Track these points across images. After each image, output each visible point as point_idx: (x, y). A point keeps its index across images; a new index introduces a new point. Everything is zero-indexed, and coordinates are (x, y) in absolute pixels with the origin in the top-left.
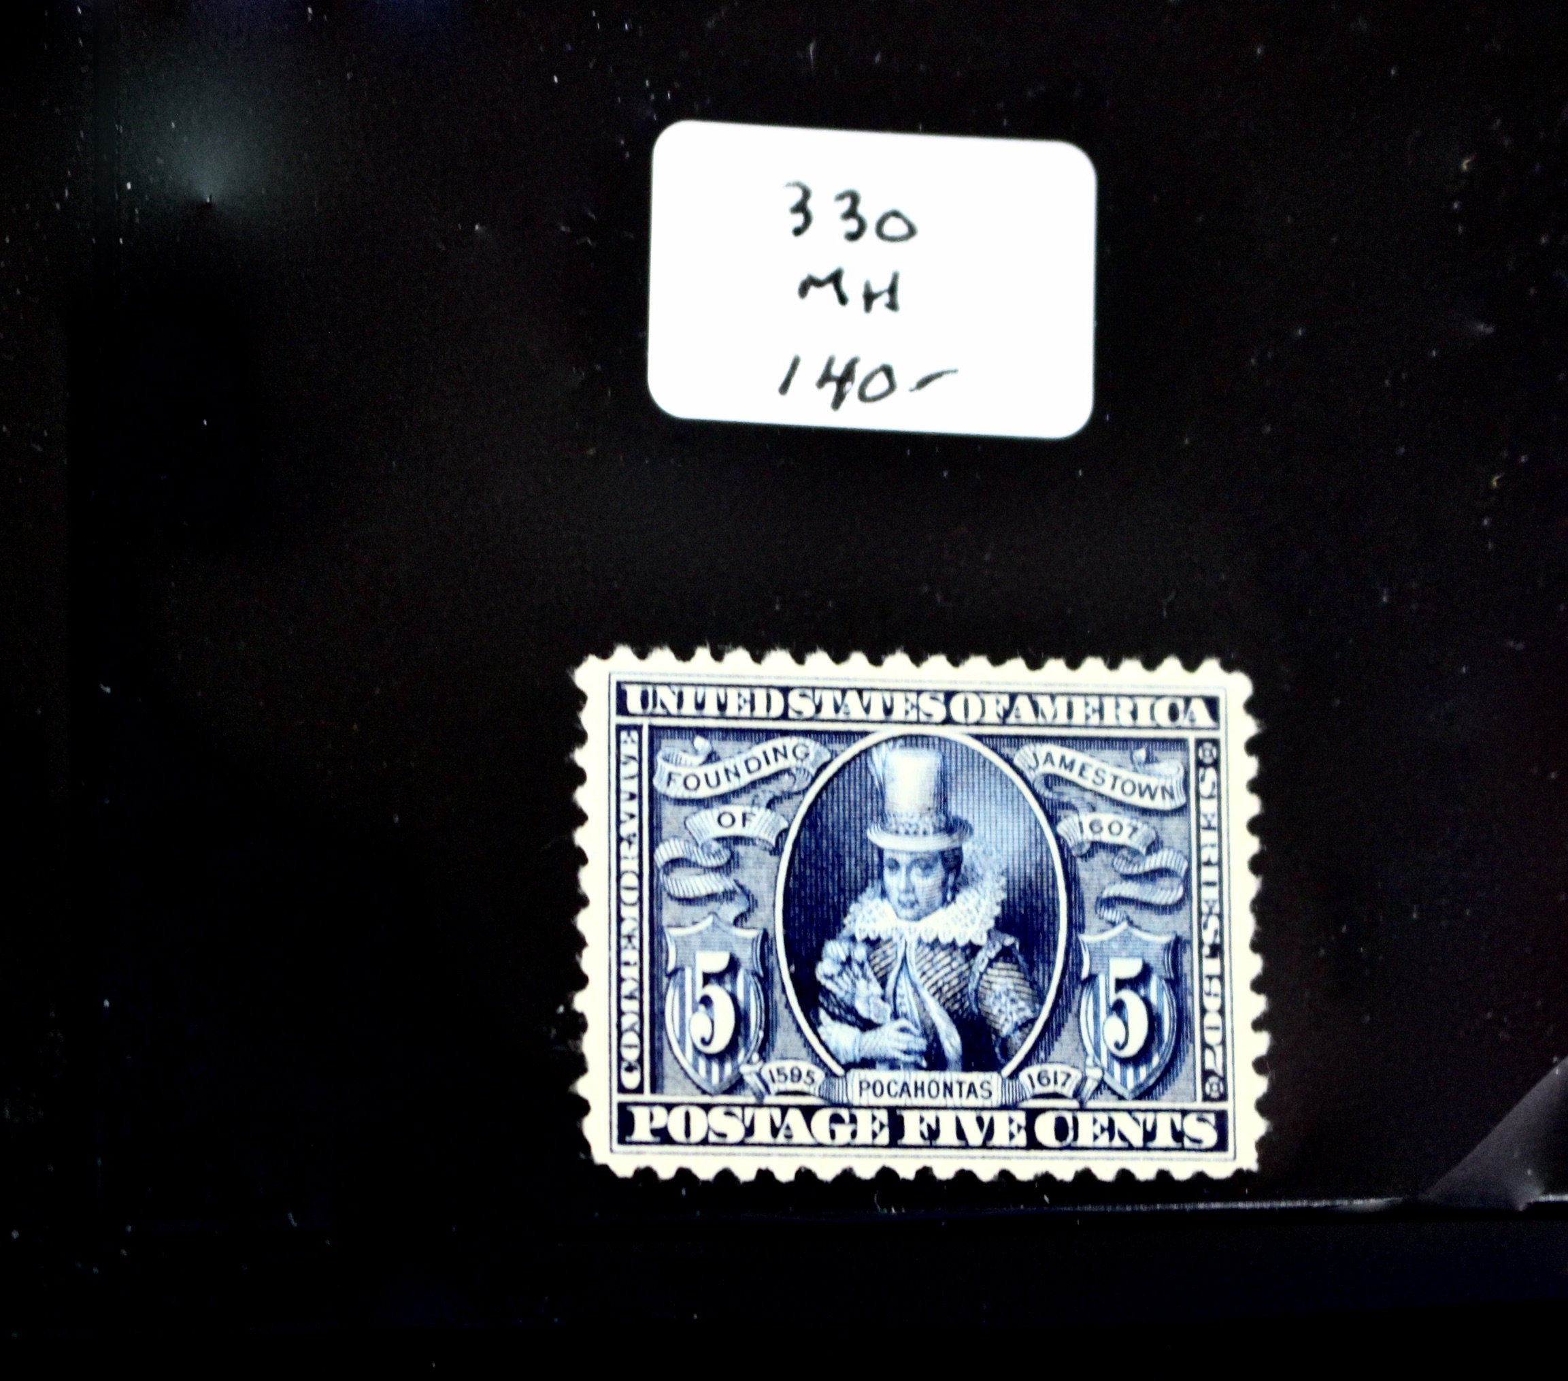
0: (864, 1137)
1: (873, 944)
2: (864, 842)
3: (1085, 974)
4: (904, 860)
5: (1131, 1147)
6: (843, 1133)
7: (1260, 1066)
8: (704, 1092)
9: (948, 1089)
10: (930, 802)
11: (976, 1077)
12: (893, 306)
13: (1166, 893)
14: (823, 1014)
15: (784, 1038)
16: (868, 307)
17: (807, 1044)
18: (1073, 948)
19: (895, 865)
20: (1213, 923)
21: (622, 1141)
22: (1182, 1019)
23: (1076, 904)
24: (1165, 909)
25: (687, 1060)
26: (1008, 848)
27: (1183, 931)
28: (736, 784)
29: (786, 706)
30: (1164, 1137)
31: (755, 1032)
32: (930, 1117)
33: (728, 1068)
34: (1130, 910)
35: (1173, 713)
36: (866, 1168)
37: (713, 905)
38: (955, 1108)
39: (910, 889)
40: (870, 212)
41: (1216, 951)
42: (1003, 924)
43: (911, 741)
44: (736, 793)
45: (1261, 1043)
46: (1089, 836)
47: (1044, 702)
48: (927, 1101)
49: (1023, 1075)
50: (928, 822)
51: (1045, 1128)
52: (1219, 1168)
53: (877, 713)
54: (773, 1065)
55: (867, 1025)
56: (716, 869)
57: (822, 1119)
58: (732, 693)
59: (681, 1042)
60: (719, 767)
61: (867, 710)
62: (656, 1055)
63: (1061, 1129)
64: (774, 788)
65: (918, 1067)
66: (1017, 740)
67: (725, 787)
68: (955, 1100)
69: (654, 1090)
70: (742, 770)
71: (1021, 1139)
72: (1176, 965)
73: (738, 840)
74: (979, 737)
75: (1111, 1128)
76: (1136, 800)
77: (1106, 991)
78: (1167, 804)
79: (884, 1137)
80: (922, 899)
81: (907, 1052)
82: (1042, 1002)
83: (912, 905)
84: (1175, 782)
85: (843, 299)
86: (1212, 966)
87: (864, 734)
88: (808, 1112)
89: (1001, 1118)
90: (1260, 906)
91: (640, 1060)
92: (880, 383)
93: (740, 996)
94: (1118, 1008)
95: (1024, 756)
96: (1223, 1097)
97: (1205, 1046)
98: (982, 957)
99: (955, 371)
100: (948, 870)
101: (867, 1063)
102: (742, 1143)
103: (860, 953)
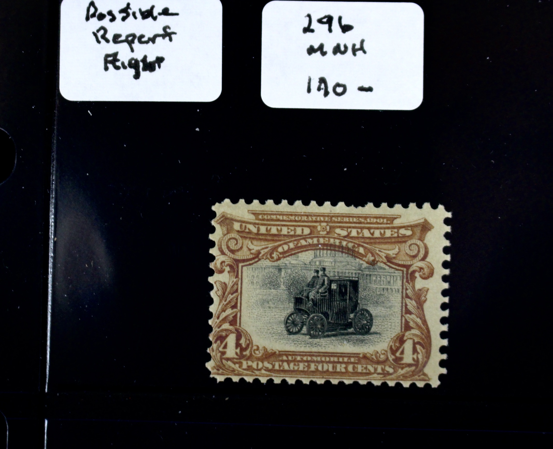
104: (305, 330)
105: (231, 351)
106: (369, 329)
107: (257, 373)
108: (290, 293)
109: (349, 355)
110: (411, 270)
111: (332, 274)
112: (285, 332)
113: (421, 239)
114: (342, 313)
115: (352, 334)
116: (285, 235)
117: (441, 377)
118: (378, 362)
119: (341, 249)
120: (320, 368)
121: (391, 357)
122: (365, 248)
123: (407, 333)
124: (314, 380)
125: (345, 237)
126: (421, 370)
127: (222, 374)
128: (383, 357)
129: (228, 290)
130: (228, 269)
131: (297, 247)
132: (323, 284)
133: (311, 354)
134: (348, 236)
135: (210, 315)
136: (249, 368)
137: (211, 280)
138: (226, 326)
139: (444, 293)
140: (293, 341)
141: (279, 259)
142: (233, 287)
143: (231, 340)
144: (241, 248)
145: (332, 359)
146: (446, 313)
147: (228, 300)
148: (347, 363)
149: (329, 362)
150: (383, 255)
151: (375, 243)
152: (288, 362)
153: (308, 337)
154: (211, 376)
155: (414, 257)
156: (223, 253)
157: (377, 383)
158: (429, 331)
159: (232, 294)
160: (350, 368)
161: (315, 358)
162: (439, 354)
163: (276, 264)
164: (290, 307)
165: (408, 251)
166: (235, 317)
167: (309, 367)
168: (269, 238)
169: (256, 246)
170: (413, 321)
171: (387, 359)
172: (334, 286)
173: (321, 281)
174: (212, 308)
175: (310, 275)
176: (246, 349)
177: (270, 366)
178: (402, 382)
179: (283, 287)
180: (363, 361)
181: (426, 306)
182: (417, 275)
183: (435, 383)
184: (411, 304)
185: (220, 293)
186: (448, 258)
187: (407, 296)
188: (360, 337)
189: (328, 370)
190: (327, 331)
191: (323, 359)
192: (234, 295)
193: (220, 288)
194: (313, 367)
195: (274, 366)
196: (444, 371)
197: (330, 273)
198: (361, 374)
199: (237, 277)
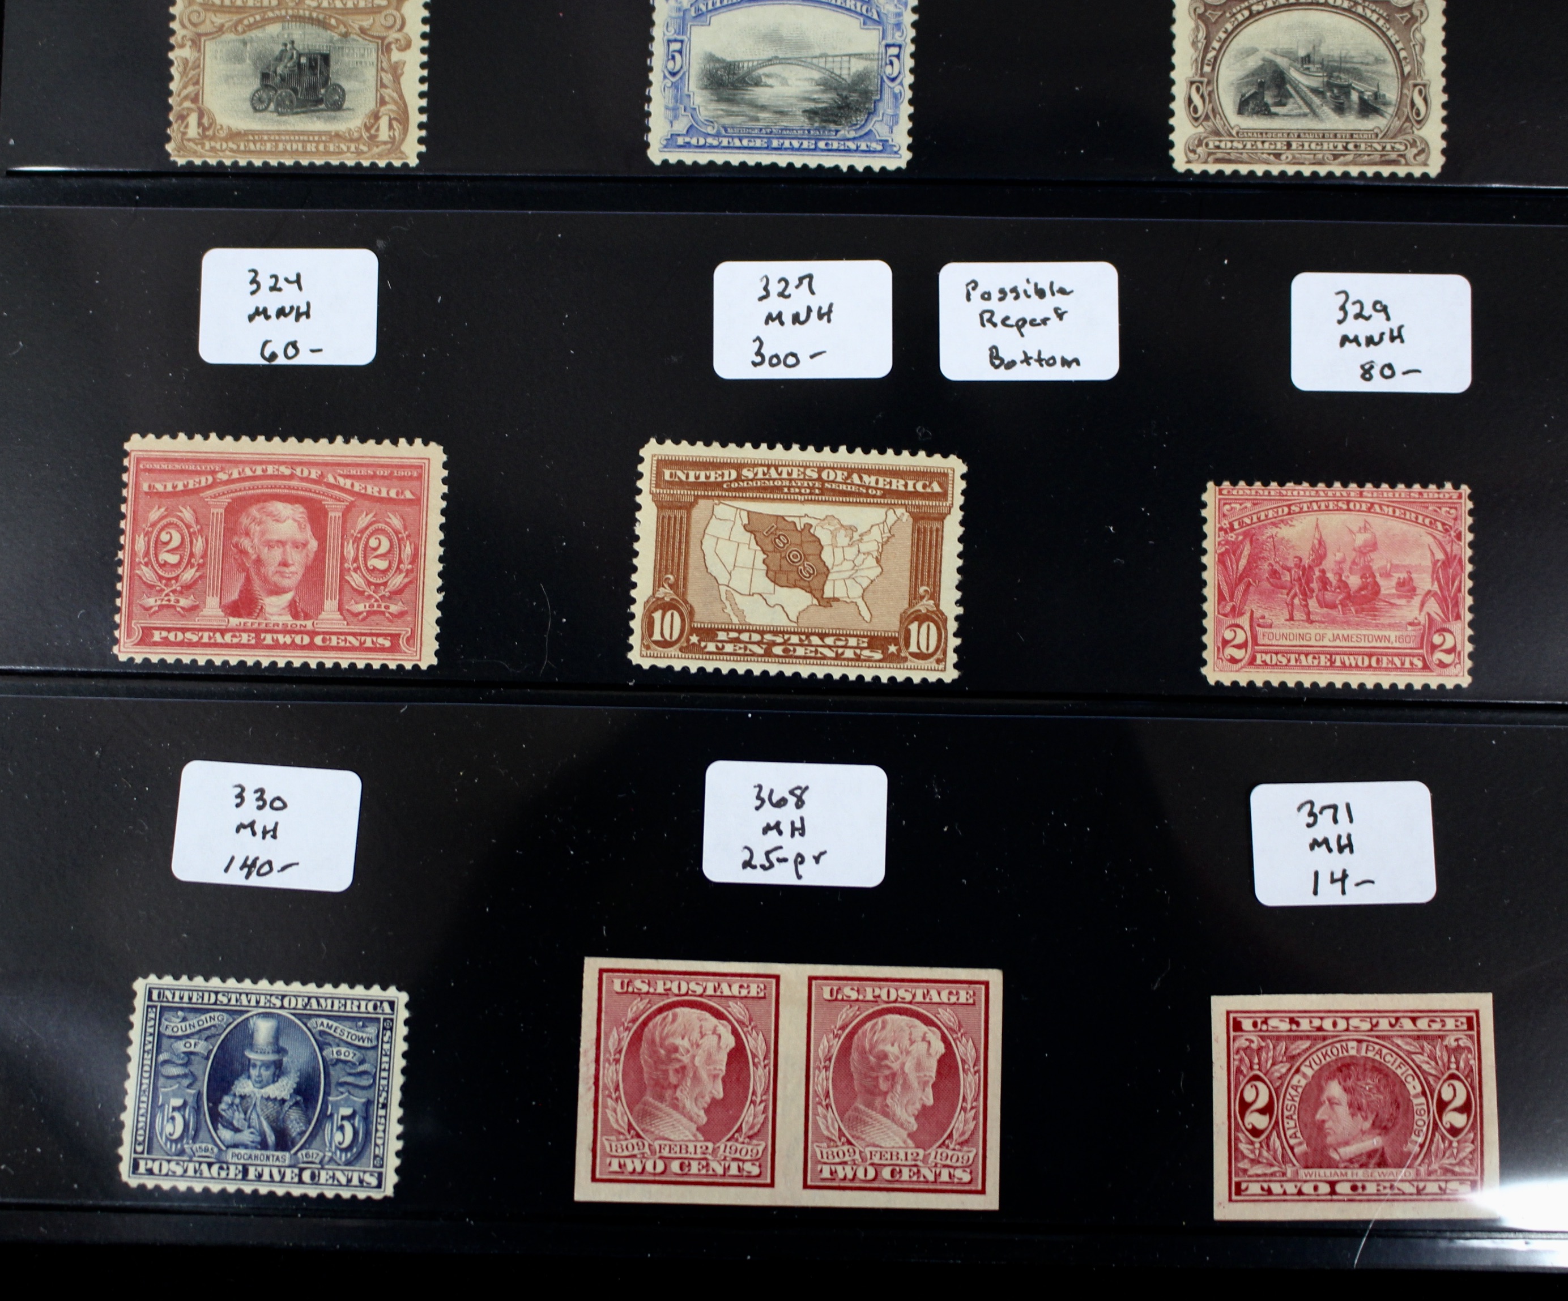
0: (232, 1175)
1: (243, 1097)
2: (243, 1055)
3: (329, 1113)
4: (259, 1063)
5: (341, 1185)
6: (223, 1174)
7: (398, 1154)
8: (168, 1155)
9: (268, 1158)
10: (271, 1040)
11: (279, 1154)
12: (274, 837)
13: (365, 1082)
14: (220, 1126)
15: (202, 1134)
16: (264, 838)
17: (212, 1137)
18: (325, 1102)
19: (255, 1066)
20: (384, 1094)
21: (134, 1173)
22: (367, 1134)
23: (327, 1084)
24: (363, 1088)
25: (162, 1141)
26: (301, 1060)
27: (371, 1097)
28: (193, 1030)
29: (216, 999)
30: (355, 1181)
31: (192, 1132)
32: (259, 1169)
33: (179, 1146)
34: (350, 1088)
35: (375, 1007)
36: (231, 1188)
37: (179, 1080)
38: (270, 1166)
39: (260, 1076)
40: (268, 797)
41: (385, 1106)
42: (297, 1091)
43: (266, 1015)
44: (193, 1034)
45: (399, 1145)
46: (335, 1056)
47: (322, 1001)
48: (259, 1162)
49: (299, 1154)
50: (270, 1049)
51: (306, 1176)
52: (377, 1195)
53: (253, 1003)
54: (197, 1145)
55: (237, 1130)
56: (182, 1065)
57: (215, 1168)
58: (195, 994)
59: (161, 1134)
60: (187, 1023)
61: (249, 1002)
62: (150, 1139)
63: (313, 1176)
64: (208, 1033)
65: (256, 1148)
66: (310, 1016)
67: (189, 1032)
68: (271, 1162)
69: (148, 1153)
70: (196, 1025)
71: (296, 1179)
72: (367, 1111)
73: (192, 1053)
74: (294, 1015)
75: (333, 1177)
76: (356, 1042)
77: (337, 1120)
78: (369, 1045)
79: (240, 1176)
80: (265, 1080)
81: (253, 1142)
82: (310, 1124)
83: (260, 1082)
84: (373, 1036)
85: (254, 834)
86: (382, 1112)
87: (248, 1011)
88: (210, 1165)
89: (288, 1171)
90: (404, 1088)
91: (144, 1141)
92: (266, 868)
93: (187, 1116)
94: (341, 1128)
95: (312, 1023)
96: (382, 1166)
97: (376, 1145)
98: (287, 1105)
99: (297, 864)
100: (276, 1068)
101: (236, 1146)
102: (182, 1176)
103: (237, 1101)
104: (272, 106)
105: (193, 131)
106: (342, 105)
107: (221, 154)
108: (256, 68)
109: (320, 134)
110: (386, 42)
111: (301, 47)
112: (251, 110)
113: (398, 8)
114: (313, 88)
115: (323, 110)
116: (251, 8)
117: (420, 155)
118: (352, 140)
119: (311, 20)
120: (289, 148)
121: (365, 135)
122: (337, 19)
123: (383, 109)
124: (282, 161)
125: (315, 8)
126: (399, 147)
127: (183, 156)
128: (356, 135)
129: (190, 64)
130: (189, 43)
131: (263, 20)
132: (292, 57)
133: (279, 133)
134: (319, 7)
135: (170, 93)
136: (213, 149)
137: (171, 55)
138: (187, 104)
139: (423, 66)
140: (260, 119)
141: (244, 32)
142: (194, 62)
143: (193, 119)
144: (204, 21)
145: (302, 138)
146: (425, 87)
147: (190, 76)
148: (318, 142)
149: (299, 141)
150: (356, 27)
151: (348, 14)
152: (254, 142)
153: (275, 114)
154: (172, 159)
155: (391, 27)
156: (183, 26)
157: (350, 163)
158: (406, 106)
159: (194, 69)
160: (321, 147)
161: (283, 138)
162: (417, 130)
163: (242, 37)
164: (256, 83)
165: (383, 22)
166: (197, 95)
167: (277, 146)
168: (233, 10)
169: (219, 19)
170: (390, 96)
171: (361, 136)
172: (303, 60)
173: (289, 55)
174: (173, 86)
175: (278, 49)
176: (208, 129)
177: (234, 147)
178: (377, 161)
179: (248, 61)
180: (335, 140)
181: (403, 80)
182: (393, 46)
183: (413, 162)
184: (387, 78)
185: (181, 69)
186: (427, 28)
187: (382, 69)
188: (333, 114)
189: (297, 150)
190: (297, 107)
191: (292, 138)
192: (197, 71)
193: (181, 65)
194: (281, 147)
195: (239, 146)
196: (423, 148)
197: (300, 46)
198: (334, 153)
199: (199, 51)
